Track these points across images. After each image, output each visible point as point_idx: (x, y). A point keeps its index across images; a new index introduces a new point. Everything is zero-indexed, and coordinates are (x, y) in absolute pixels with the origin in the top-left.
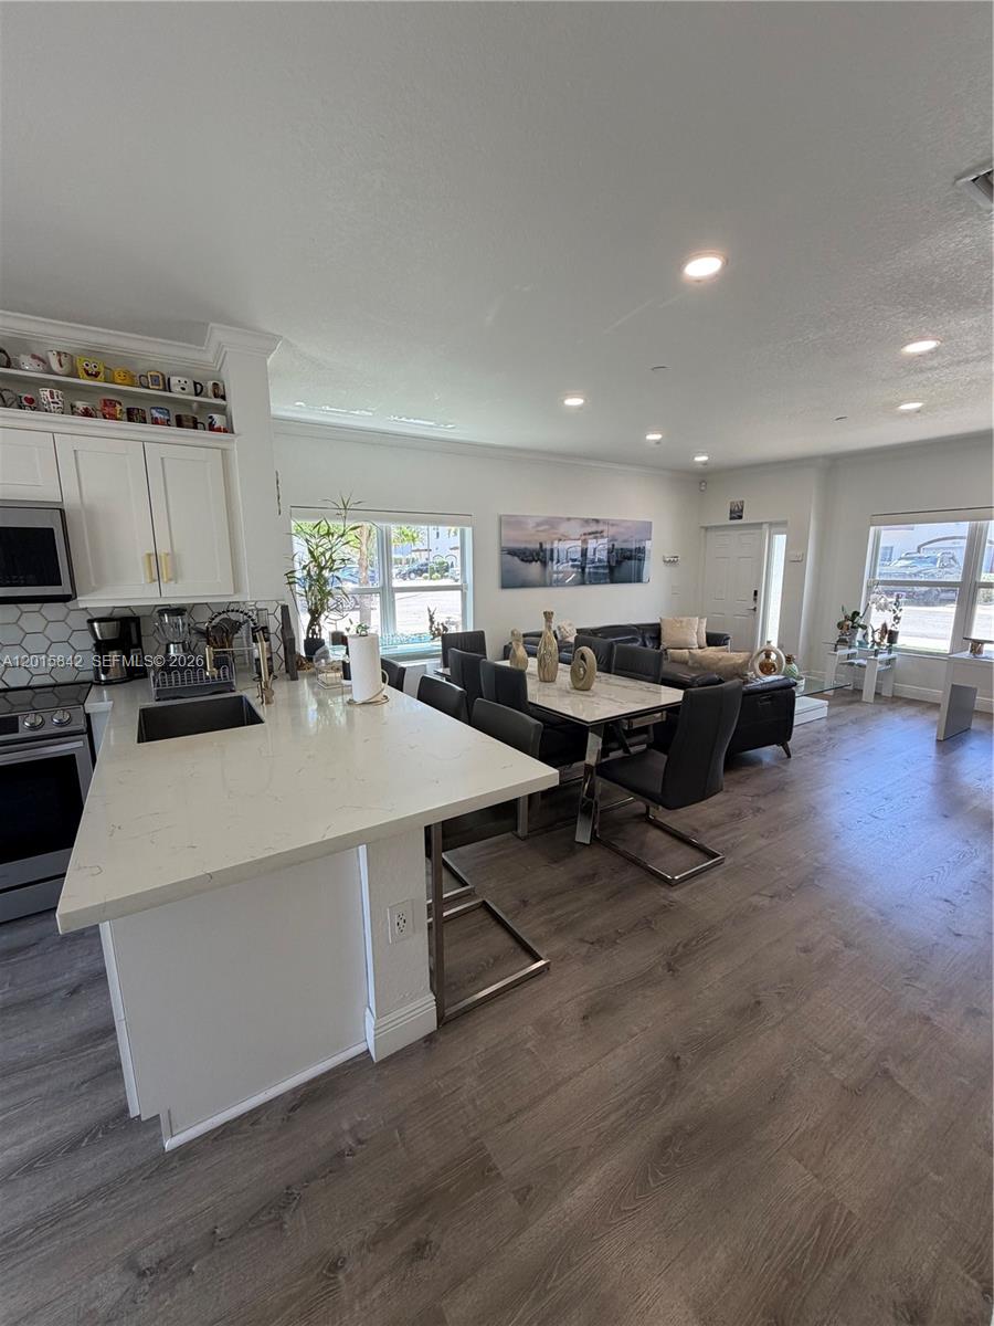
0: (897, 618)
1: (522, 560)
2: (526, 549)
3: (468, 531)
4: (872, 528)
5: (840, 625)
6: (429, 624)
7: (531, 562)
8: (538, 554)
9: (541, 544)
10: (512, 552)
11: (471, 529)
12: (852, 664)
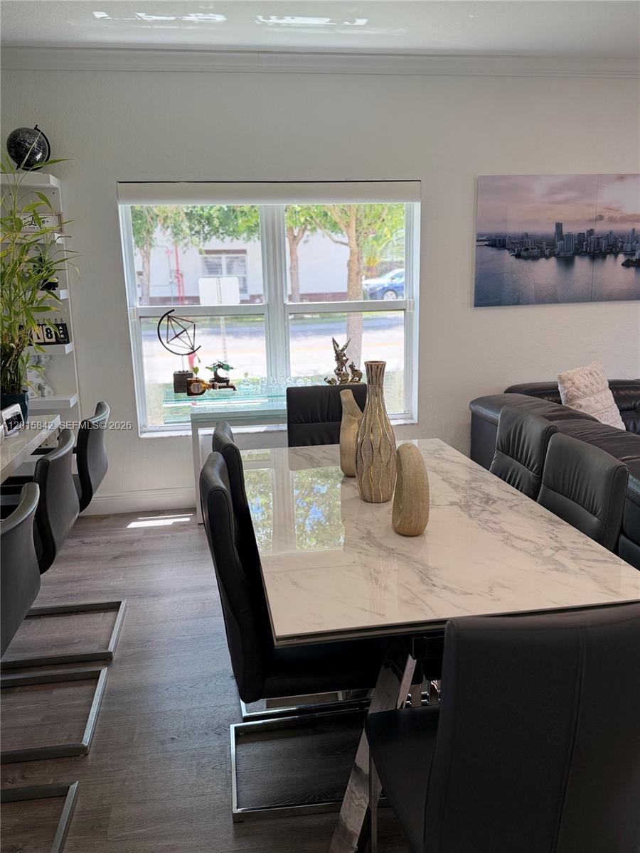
1: (518, 256)
2: (527, 235)
3: (417, 206)
6: (335, 365)
7: (535, 258)
8: (552, 244)
9: (559, 226)
10: (498, 243)
11: (420, 204)
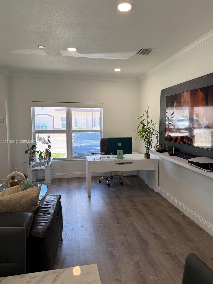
0: (49, 147)
4: (32, 107)
5: (27, 152)
12: (38, 170)
